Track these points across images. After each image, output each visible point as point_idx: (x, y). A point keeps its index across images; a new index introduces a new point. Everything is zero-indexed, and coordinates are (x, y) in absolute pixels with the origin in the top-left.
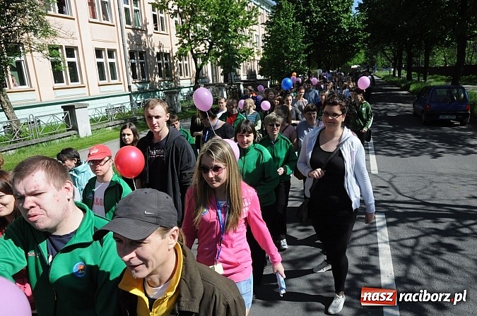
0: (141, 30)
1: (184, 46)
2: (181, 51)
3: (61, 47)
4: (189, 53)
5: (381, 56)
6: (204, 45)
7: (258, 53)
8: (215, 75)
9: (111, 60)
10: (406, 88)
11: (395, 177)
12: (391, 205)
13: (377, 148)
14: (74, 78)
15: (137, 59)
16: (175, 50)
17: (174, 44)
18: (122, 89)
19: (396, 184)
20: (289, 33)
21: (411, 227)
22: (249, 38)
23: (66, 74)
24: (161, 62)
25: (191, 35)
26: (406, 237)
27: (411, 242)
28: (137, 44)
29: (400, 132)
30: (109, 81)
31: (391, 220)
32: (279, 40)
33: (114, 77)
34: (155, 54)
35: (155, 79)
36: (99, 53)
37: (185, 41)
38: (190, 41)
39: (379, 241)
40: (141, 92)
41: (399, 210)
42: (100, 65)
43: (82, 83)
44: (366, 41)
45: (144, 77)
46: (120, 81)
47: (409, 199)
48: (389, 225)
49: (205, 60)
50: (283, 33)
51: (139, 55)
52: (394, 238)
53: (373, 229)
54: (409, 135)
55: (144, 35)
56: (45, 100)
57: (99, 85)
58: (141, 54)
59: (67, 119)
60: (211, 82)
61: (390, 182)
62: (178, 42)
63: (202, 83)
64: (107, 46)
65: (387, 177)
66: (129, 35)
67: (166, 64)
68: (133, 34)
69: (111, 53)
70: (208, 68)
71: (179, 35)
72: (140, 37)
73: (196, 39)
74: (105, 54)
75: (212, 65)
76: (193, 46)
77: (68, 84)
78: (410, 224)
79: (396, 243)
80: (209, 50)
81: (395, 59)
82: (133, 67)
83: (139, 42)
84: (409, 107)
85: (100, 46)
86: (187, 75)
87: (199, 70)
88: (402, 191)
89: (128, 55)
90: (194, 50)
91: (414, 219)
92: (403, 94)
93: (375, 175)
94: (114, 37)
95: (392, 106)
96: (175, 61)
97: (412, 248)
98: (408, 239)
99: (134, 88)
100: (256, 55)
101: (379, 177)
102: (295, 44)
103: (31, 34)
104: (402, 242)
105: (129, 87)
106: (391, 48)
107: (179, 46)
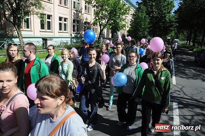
0: (79, 11)
1: (96, 20)
2: (95, 22)
3: (46, 14)
4: (98, 23)
5: (182, 35)
6: (105, 20)
7: (128, 27)
8: (108, 34)
9: (65, 23)
10: (192, 50)
11: (184, 87)
12: (181, 99)
13: (176, 73)
14: (49, 28)
15: (76, 23)
16: (93, 21)
17: (92, 19)
18: (68, 35)
19: (184, 90)
21: (190, 111)
22: (124, 20)
23: (46, 26)
24: (86, 26)
25: (100, 16)
26: (187, 115)
27: (189, 117)
28: (76, 17)
29: (187, 68)
30: (63, 31)
31: (180, 106)
32: (138, 22)
33: (65, 30)
34: (84, 22)
35: (82, 33)
36: (60, 19)
37: (97, 18)
38: (99, 18)
39: (174, 114)
40: (76, 37)
41: (184, 102)
42: (60, 24)
43: (52, 30)
44: (176, 27)
45: (78, 31)
46: (68, 31)
47: (190, 98)
48: (179, 108)
49: (104, 27)
50: (140, 19)
51: (77, 21)
52: (181, 114)
53: (172, 109)
54: (192, 70)
55: (80, 13)
56: (36, 36)
57: (59, 32)
58: (78, 21)
59: (43, 44)
60: (106, 37)
61: (181, 89)
62: (94, 18)
63: (102, 37)
64: (64, 16)
65: (180, 87)
66: (74, 13)
67: (88, 27)
68: (76, 13)
69: (65, 19)
70: (105, 31)
71: (95, 15)
72: (78, 14)
73: (102, 18)
74: (63, 20)
75: (107, 30)
76: (100, 20)
77: (46, 30)
78: (189, 109)
79: (182, 117)
80: (107, 23)
81: (188, 37)
82: (74, 26)
83: (78, 16)
84: (193, 58)
85: (61, 16)
86: (96, 33)
87: (101, 31)
88: (186, 94)
89: (72, 21)
90: (100, 22)
91: (191, 107)
92: (190, 52)
93: (174, 85)
94: (67, 13)
95: (185, 56)
96: (92, 26)
97: (190, 120)
98: (188, 116)
99: (73, 35)
100: (127, 27)
101: (176, 86)
102: (145, 25)
103: (34, 7)
104: (185, 117)
105: (71, 35)
106: (187, 32)
107: (94, 20)
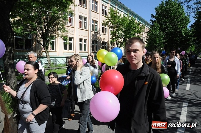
0: (97, 33)
1: (113, 39)
2: (112, 41)
3: (68, 37)
4: (115, 42)
6: (121, 39)
9: (85, 43)
11: (197, 92)
14: (71, 49)
15: (95, 43)
16: (110, 41)
17: (109, 38)
18: (87, 54)
20: (156, 36)
23: (68, 47)
24: (104, 45)
25: (116, 35)
28: (95, 38)
30: (83, 51)
32: (152, 38)
33: (85, 50)
34: (102, 42)
36: (81, 40)
37: (114, 38)
38: (116, 38)
41: (195, 102)
42: (81, 45)
43: (73, 51)
45: (96, 50)
46: (87, 51)
49: (121, 45)
50: (154, 36)
55: (98, 34)
57: (79, 52)
58: (96, 42)
61: (194, 93)
64: (84, 38)
66: (93, 34)
67: (106, 46)
68: (94, 34)
69: (85, 41)
71: (111, 35)
72: (97, 35)
73: (118, 37)
77: (68, 50)
80: (123, 41)
82: (93, 46)
85: (81, 38)
88: (199, 97)
89: (91, 42)
90: (117, 41)
94: (87, 35)
96: (109, 45)
102: (159, 40)
103: (59, 31)
107: (111, 39)
